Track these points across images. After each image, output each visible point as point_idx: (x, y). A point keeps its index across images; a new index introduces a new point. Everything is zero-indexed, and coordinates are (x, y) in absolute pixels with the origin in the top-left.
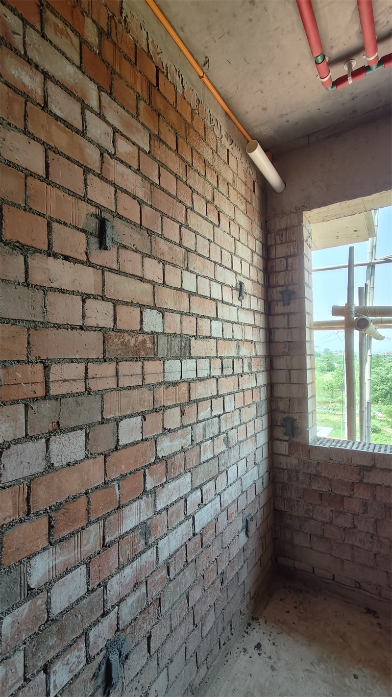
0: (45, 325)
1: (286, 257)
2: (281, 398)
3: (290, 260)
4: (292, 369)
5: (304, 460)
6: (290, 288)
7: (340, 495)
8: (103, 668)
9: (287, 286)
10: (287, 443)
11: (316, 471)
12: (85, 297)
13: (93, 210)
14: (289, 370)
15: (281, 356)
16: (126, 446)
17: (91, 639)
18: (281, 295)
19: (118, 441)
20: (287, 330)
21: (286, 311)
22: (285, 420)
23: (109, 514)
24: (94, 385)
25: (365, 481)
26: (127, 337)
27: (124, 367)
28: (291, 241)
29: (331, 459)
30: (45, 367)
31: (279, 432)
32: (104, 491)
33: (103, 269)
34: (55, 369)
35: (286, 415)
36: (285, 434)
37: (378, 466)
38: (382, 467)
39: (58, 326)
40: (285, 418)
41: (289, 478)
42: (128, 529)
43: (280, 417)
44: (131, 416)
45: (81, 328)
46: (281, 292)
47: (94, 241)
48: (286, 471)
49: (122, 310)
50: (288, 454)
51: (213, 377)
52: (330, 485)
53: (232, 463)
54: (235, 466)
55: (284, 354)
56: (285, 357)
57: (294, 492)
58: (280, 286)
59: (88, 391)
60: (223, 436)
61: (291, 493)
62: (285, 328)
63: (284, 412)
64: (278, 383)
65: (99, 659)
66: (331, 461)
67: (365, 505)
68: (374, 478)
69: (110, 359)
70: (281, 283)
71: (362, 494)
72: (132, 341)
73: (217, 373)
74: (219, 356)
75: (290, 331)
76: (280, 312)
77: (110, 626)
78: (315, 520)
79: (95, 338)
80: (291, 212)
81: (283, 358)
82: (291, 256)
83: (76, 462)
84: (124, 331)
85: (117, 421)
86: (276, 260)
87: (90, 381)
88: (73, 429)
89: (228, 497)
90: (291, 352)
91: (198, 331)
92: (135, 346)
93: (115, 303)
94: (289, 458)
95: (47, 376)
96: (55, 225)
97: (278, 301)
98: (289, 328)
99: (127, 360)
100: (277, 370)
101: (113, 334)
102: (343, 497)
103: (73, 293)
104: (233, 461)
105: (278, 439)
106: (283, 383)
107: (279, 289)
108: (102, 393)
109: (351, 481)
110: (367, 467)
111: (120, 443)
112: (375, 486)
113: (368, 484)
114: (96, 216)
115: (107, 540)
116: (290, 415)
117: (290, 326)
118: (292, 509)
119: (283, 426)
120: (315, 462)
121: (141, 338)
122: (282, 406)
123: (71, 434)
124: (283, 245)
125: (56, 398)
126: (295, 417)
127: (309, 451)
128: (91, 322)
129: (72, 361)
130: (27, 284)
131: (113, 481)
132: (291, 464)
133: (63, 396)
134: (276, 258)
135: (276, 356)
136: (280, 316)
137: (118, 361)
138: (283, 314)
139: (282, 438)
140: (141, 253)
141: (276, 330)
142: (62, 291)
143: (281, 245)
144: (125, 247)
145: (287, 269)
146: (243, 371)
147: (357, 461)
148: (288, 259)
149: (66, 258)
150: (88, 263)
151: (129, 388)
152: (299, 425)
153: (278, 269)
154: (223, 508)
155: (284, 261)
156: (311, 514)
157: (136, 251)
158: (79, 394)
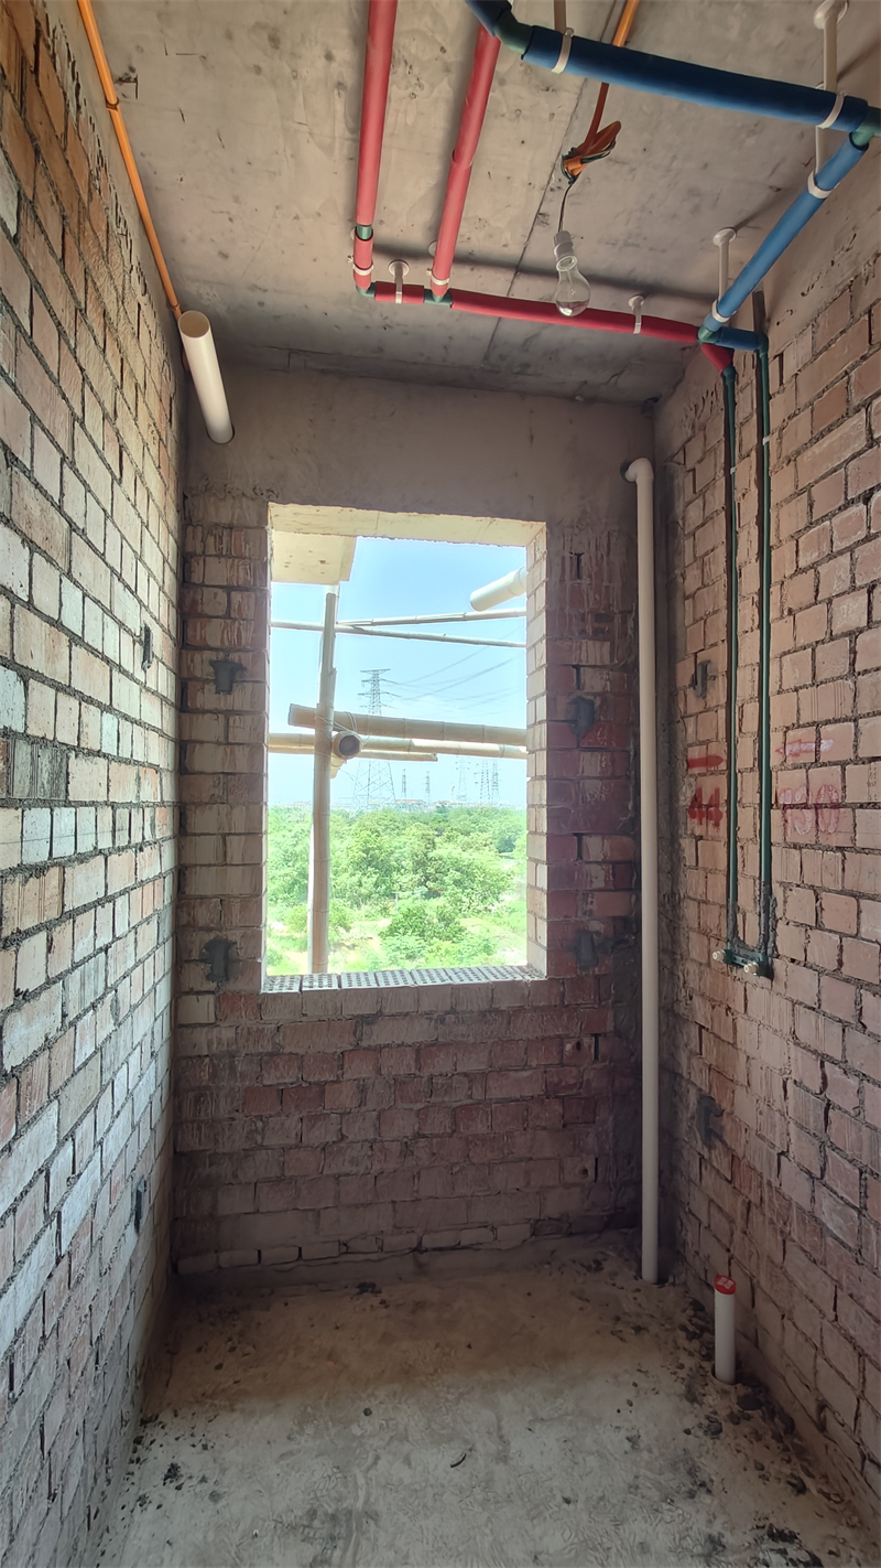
1: (229, 589)
2: (202, 898)
3: (236, 597)
4: (229, 834)
5: (249, 1029)
6: (235, 657)
7: (317, 1084)
9: (228, 651)
10: (211, 998)
11: (274, 1044)
14: (224, 836)
15: (207, 803)
18: (211, 670)
20: (222, 747)
21: (222, 706)
22: (210, 946)
25: (364, 1044)
28: (242, 557)
29: (304, 1015)
31: (196, 976)
35: (212, 936)
36: (209, 977)
37: (387, 1011)
38: (393, 1012)
40: (211, 942)
41: (214, 1076)
43: (198, 941)
46: (212, 663)
48: (207, 1060)
50: (212, 1020)
51: (100, 852)
52: (301, 1068)
53: (121, 1061)
54: (125, 1066)
55: (213, 801)
56: (215, 806)
57: (222, 1103)
58: (211, 649)
60: (111, 996)
61: (217, 1107)
62: (218, 743)
63: (209, 930)
64: (196, 865)
66: (304, 1019)
67: (362, 1090)
68: (380, 1035)
70: (214, 642)
71: (359, 1069)
73: (105, 843)
74: (111, 800)
75: (228, 750)
76: (208, 706)
78: (267, 1148)
80: (244, 494)
81: (211, 808)
82: (239, 589)
86: (205, 589)
89: (112, 1148)
90: (230, 797)
91: (81, 737)
94: (215, 1030)
97: (207, 681)
98: (228, 744)
100: (195, 835)
102: (322, 1086)
104: (122, 1055)
105: (191, 992)
106: (210, 865)
107: (207, 655)
109: (339, 1051)
110: (369, 1016)
112: (379, 1049)
113: (368, 1049)
116: (222, 934)
117: (231, 740)
118: (216, 1141)
119: (203, 960)
120: (273, 1026)
122: (203, 915)
124: (223, 560)
126: (234, 936)
127: (260, 1006)
132: (220, 1041)
134: (203, 585)
135: (194, 803)
136: (207, 716)
138: (215, 712)
139: (200, 988)
141: (198, 746)
143: (216, 559)
145: (227, 615)
146: (144, 838)
147: (352, 1009)
148: (233, 593)
152: (241, 953)
153: (208, 610)
154: (105, 1175)
155: (222, 596)
156: (259, 1138)
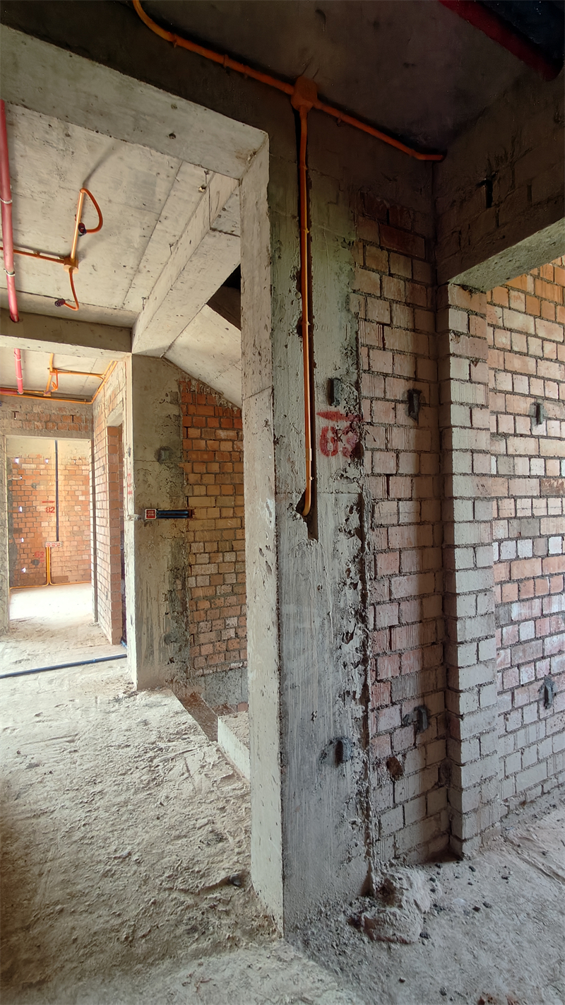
0: (515, 476)
8: (543, 691)
12: (530, 457)
13: (533, 400)
16: (553, 555)
17: (537, 667)
19: (548, 550)
23: (544, 596)
24: (537, 513)
26: (552, 481)
27: (551, 500)
30: (515, 500)
32: (542, 580)
33: (538, 437)
34: (518, 501)
39: (519, 477)
42: (555, 612)
44: (555, 535)
45: (529, 477)
47: (534, 420)
49: (550, 462)
59: (533, 516)
65: (541, 682)
69: (544, 496)
72: (555, 484)
77: (547, 668)
79: (535, 482)
83: (529, 558)
84: (551, 477)
85: (549, 537)
87: (534, 510)
88: (527, 538)
92: (557, 487)
93: (546, 458)
95: (515, 506)
96: (517, 417)
99: (552, 497)
101: (544, 479)
103: (525, 456)
108: (540, 518)
111: (550, 552)
114: (534, 404)
115: (544, 612)
121: (560, 481)
123: (526, 540)
125: (520, 518)
128: (533, 473)
129: (525, 497)
130: (507, 455)
131: (546, 576)
133: (522, 518)
137: (547, 497)
140: (559, 420)
142: (520, 456)
144: (550, 419)
149: (521, 435)
150: (532, 436)
151: (554, 516)
157: (556, 419)
158: (529, 517)
